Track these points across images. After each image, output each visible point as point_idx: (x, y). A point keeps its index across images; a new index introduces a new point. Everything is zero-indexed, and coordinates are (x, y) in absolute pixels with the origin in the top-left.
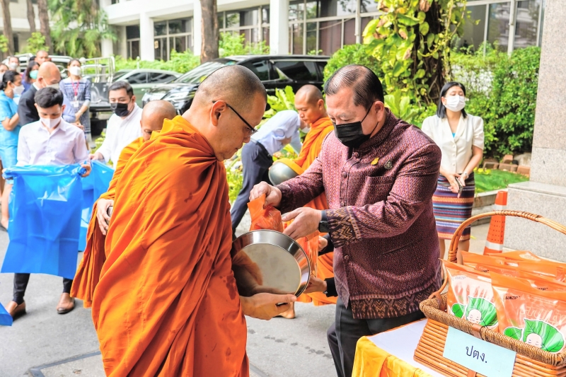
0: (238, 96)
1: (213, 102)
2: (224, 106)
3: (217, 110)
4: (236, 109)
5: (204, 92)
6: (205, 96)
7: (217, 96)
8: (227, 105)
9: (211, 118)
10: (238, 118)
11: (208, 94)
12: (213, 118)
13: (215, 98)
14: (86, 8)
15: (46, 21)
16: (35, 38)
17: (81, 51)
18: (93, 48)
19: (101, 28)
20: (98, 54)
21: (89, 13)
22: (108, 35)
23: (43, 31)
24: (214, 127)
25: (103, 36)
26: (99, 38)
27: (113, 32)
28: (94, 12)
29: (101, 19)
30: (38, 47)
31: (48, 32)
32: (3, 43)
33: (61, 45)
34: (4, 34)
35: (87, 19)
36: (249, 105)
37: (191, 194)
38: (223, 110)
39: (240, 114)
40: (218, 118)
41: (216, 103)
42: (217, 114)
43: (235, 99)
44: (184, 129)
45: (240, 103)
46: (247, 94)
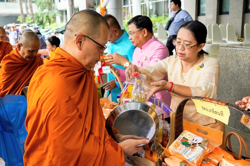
0: (90, 28)
1: (76, 35)
2: (82, 37)
3: (79, 40)
4: (90, 37)
5: (69, 30)
6: (70, 33)
7: (77, 31)
8: (84, 36)
9: (76, 45)
10: (93, 42)
11: (71, 31)
12: (77, 45)
13: (76, 33)
14: (50, 4)
15: (32, 11)
16: (28, 17)
17: (47, 21)
18: (52, 20)
19: (56, 12)
20: (55, 21)
21: (51, 6)
22: (58, 14)
23: (31, 14)
24: (79, 51)
25: (56, 15)
26: (55, 15)
27: (60, 13)
28: (53, 5)
29: (56, 8)
30: (29, 20)
31: (33, 15)
32: (20, 19)
33: (41, 19)
34: (21, 15)
35: (50, 9)
36: (98, 33)
37: (70, 97)
38: (83, 39)
39: (94, 40)
40: (80, 45)
41: (77, 36)
42: (80, 43)
43: (89, 31)
44: (62, 56)
45: (92, 33)
46: (95, 26)
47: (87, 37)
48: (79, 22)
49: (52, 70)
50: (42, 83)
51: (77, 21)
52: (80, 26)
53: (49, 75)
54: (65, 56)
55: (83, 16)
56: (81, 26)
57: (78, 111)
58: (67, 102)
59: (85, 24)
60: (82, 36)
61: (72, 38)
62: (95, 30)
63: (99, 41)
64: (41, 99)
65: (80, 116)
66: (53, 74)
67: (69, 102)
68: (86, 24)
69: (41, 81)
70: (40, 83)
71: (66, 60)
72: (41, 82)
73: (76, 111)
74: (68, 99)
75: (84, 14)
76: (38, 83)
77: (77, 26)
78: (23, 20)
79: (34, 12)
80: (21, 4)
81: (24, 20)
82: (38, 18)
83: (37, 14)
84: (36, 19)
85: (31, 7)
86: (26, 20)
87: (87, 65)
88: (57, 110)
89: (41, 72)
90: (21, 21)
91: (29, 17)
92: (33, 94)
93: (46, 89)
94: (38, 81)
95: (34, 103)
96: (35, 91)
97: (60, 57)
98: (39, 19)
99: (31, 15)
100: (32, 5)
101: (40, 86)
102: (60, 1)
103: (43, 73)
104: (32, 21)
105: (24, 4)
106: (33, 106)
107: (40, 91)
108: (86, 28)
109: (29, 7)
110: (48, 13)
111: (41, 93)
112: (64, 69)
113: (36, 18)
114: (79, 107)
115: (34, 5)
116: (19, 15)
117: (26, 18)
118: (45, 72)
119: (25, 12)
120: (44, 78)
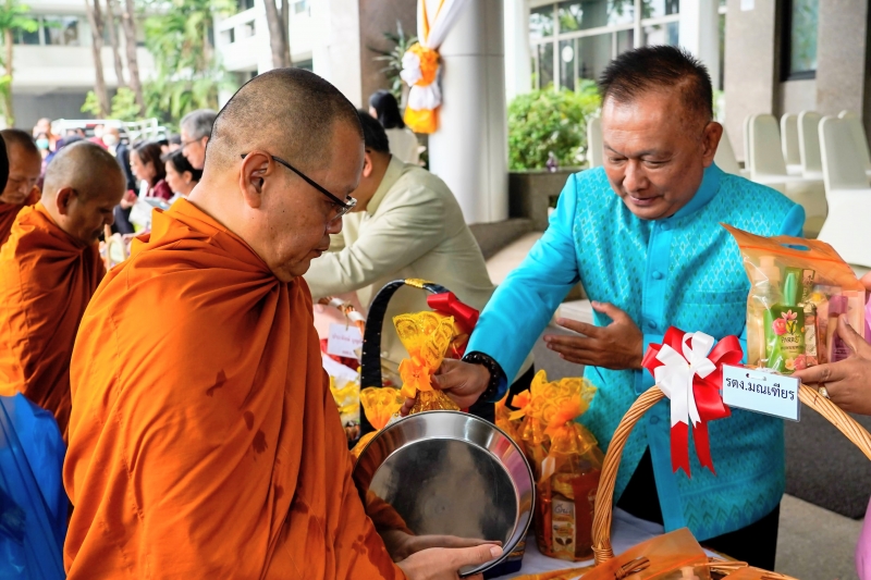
0: (294, 134)
1: (243, 156)
2: (267, 162)
3: (255, 174)
4: (296, 163)
5: (222, 138)
6: (224, 147)
7: (248, 142)
8: (273, 158)
9: (243, 192)
10: (304, 182)
11: (229, 140)
12: (247, 192)
13: (246, 148)
14: (197, 50)
15: (136, 74)
16: (122, 96)
18: (204, 104)
19: (219, 76)
21: (202, 58)
23: (133, 86)
24: (255, 211)
25: (220, 87)
26: (215, 88)
28: (208, 54)
29: (218, 63)
30: (126, 106)
31: (139, 88)
32: (93, 103)
33: (165, 102)
34: (97, 89)
35: (200, 65)
36: (322, 150)
37: (221, 375)
38: (268, 171)
39: (306, 175)
40: (259, 191)
41: (247, 157)
42: (256, 183)
43: (290, 142)
44: (191, 229)
45: (302, 149)
46: (315, 128)
47: (282, 165)
48: (257, 111)
49: (158, 279)
50: (121, 325)
51: (252, 107)
52: (260, 125)
53: (149, 296)
54: (205, 230)
55: (273, 90)
56: (264, 125)
57: (250, 424)
58: (210, 391)
59: (278, 117)
60: (264, 159)
61: (231, 166)
62: (312, 139)
63: (327, 179)
64: (118, 384)
65: (259, 443)
66: (162, 292)
67: (216, 392)
68: (280, 116)
69: (116, 318)
70: (112, 326)
71: (208, 241)
72: (117, 322)
73: (243, 423)
74: (213, 382)
75: (277, 82)
76: (106, 325)
77: (251, 125)
78: (102, 106)
79: (143, 78)
80: (97, 52)
81: (107, 106)
82: (156, 100)
83: (151, 84)
84: (149, 103)
85: (133, 61)
86: (114, 108)
87: (281, 265)
88: (176, 420)
89: (119, 286)
90: (97, 111)
91: (126, 96)
92: (91, 366)
93: (133, 349)
94: (108, 319)
95: (94, 399)
96: (95, 354)
97: (185, 231)
98: (158, 104)
99: (132, 90)
100: (135, 54)
101: (114, 335)
102: (232, 40)
103: (125, 291)
104: (137, 109)
105: (107, 53)
106: (91, 411)
107: (116, 355)
108: (280, 133)
109: (125, 61)
110: (192, 83)
111: (119, 362)
112: (198, 276)
113: (148, 99)
114: (252, 408)
115: (143, 55)
116: (91, 89)
117: (116, 98)
118: (133, 287)
119: (110, 77)
120: (130, 309)
